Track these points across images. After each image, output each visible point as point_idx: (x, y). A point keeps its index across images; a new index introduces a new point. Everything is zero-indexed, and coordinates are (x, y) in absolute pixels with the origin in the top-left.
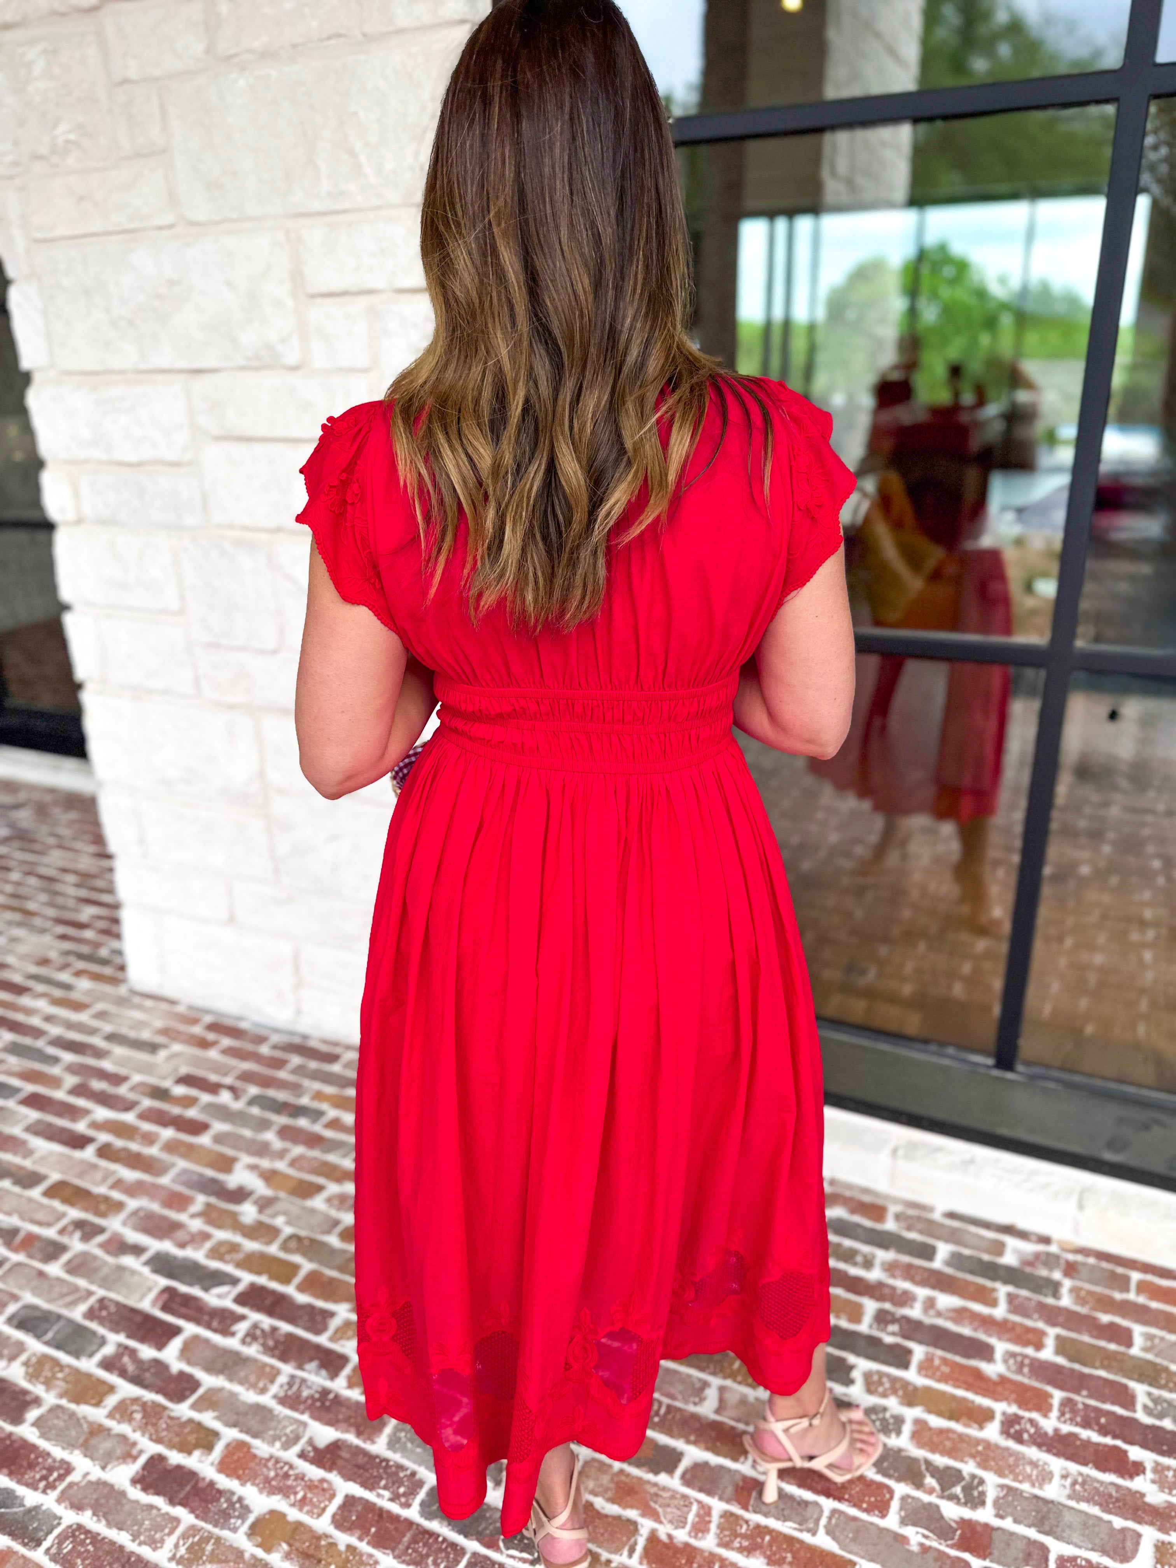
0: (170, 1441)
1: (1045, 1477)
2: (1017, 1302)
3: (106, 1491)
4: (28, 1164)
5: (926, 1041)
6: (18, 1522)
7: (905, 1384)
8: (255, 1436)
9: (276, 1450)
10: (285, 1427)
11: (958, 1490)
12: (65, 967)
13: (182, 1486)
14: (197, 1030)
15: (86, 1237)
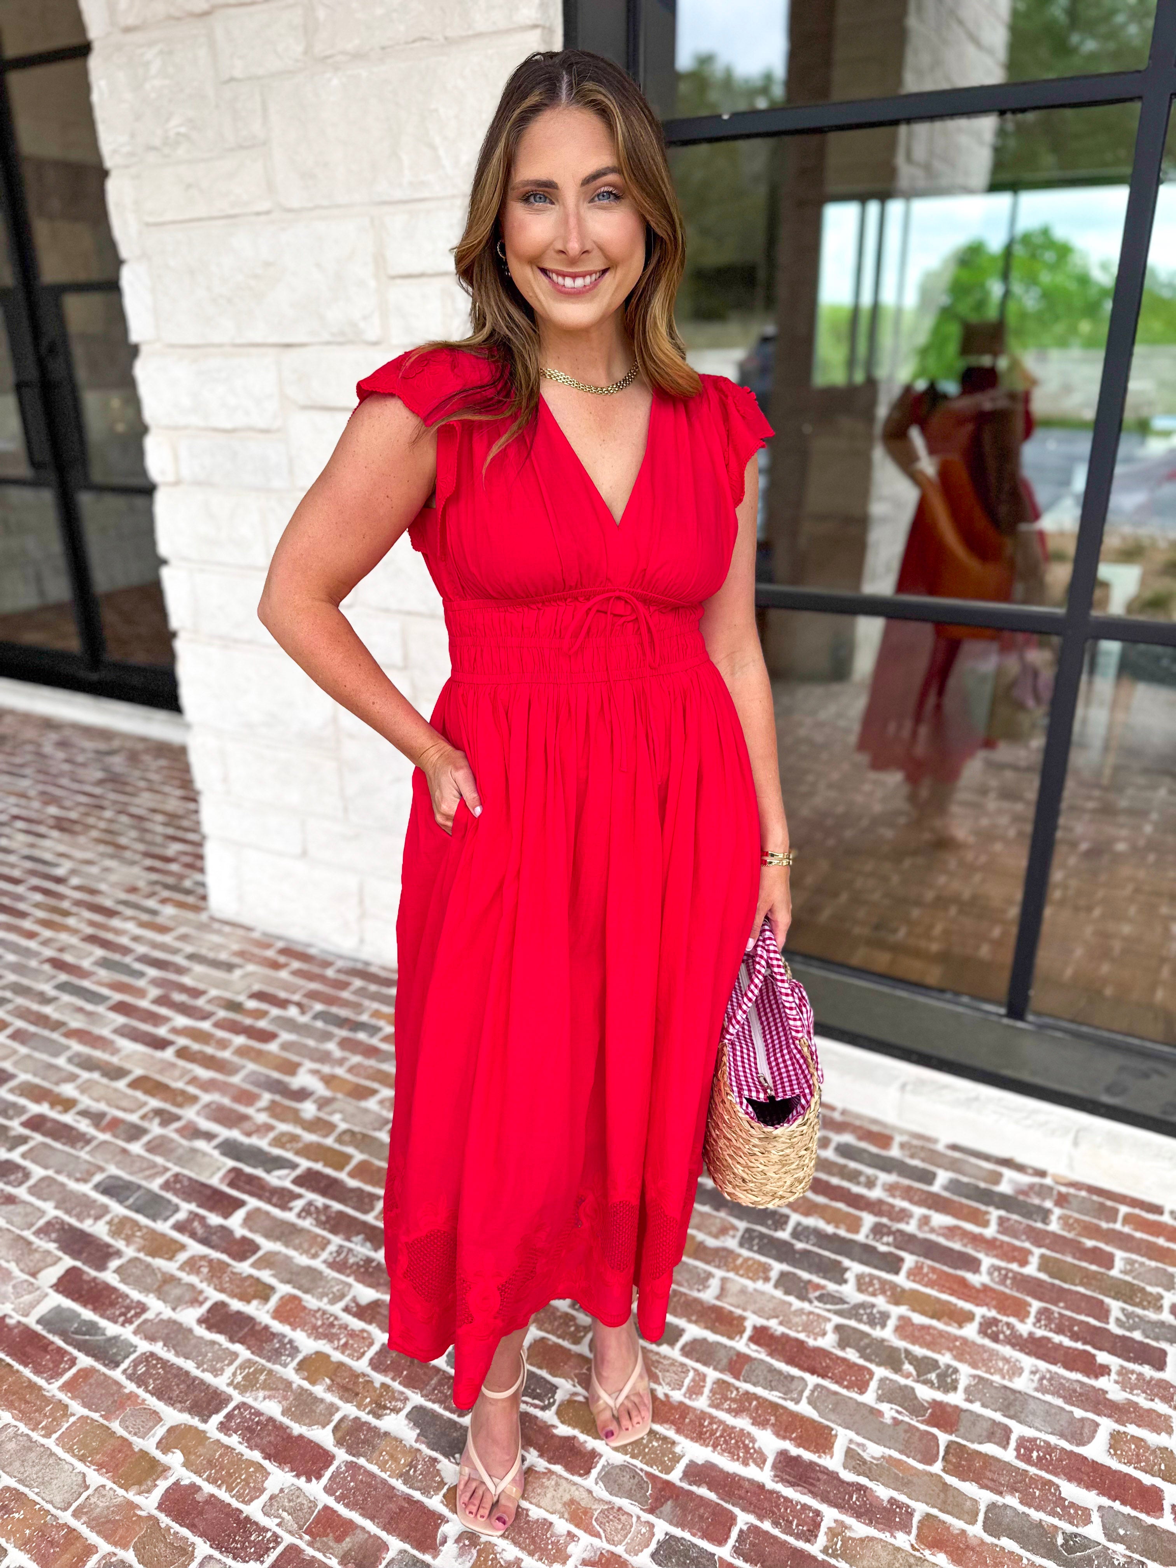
0: (232, 1291)
1: (1016, 1371)
2: (1006, 1225)
3: (175, 1328)
4: (115, 1060)
5: (942, 991)
6: (100, 1347)
7: (894, 1286)
8: (306, 1292)
9: (324, 1304)
10: (332, 1287)
11: (933, 1376)
12: (151, 895)
13: (241, 1328)
14: (270, 953)
15: (164, 1123)
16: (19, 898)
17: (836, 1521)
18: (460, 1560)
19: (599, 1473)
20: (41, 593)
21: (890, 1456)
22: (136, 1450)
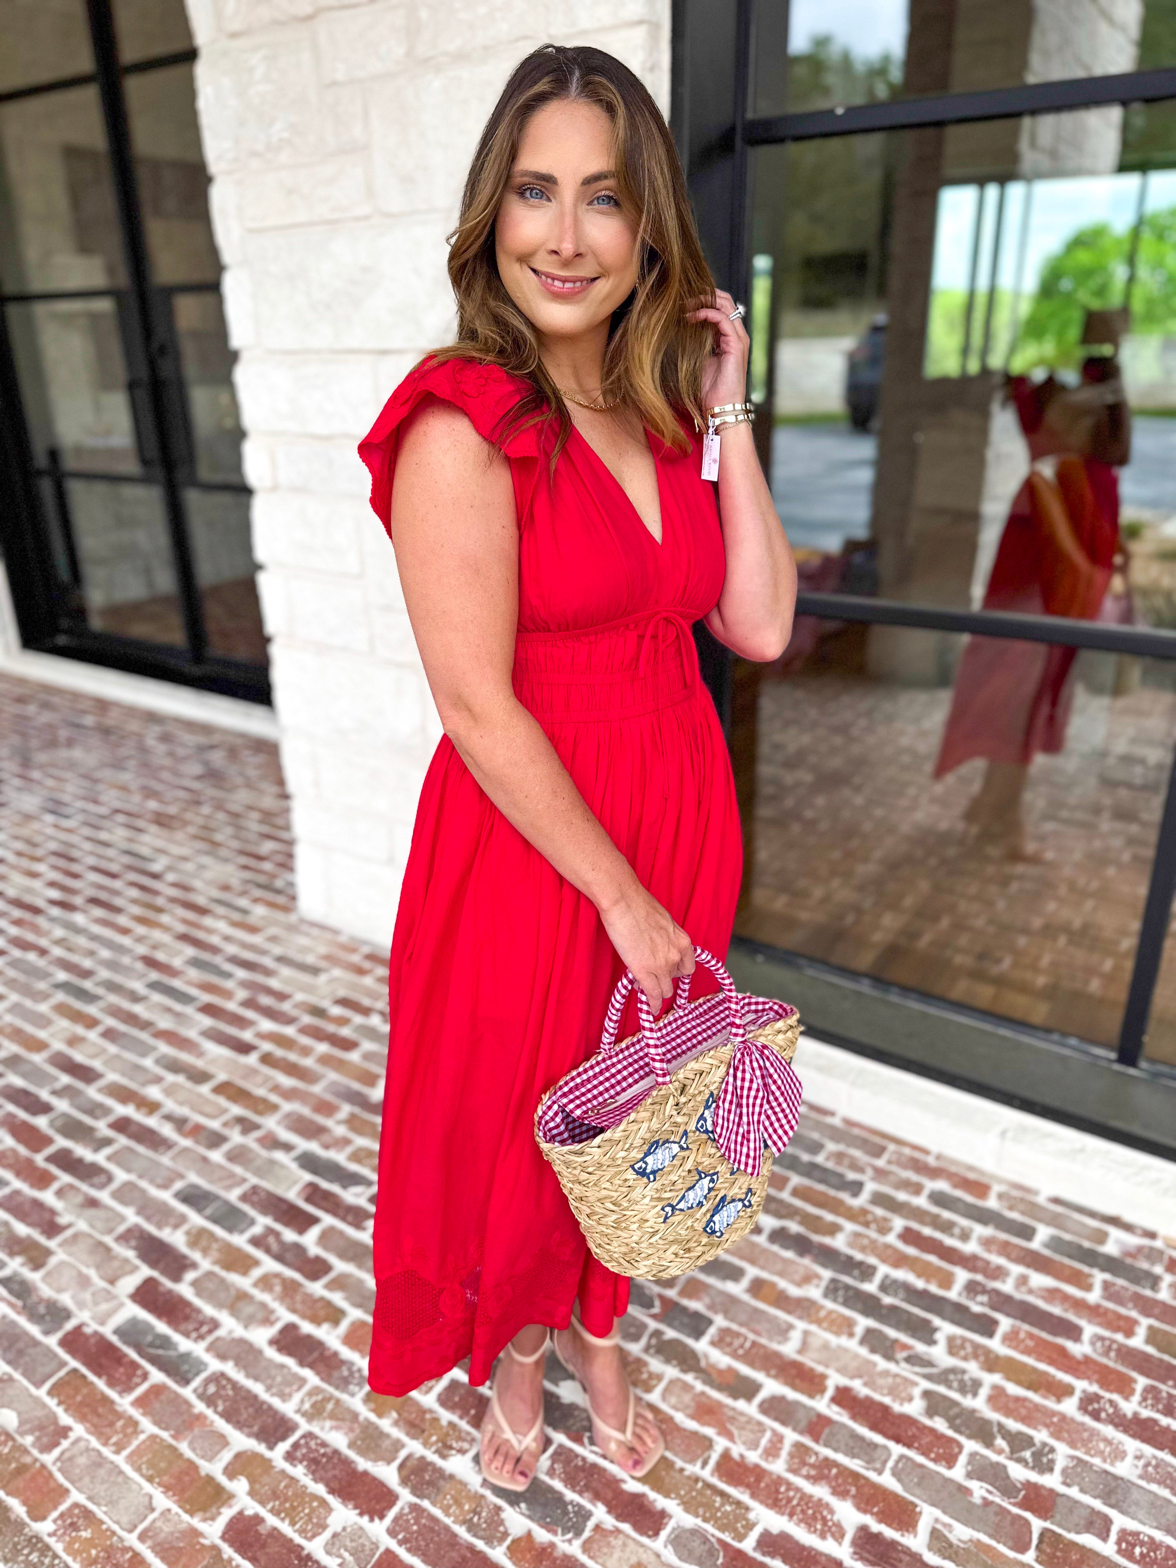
0: (303, 1312)
1: (1119, 1454)
2: (1112, 1289)
3: (246, 1348)
4: (199, 1063)
6: (171, 1363)
7: (987, 1352)
11: (1027, 1454)
12: (243, 894)
13: (311, 1351)
14: (356, 959)
15: (245, 1131)
16: (119, 894)
19: (669, 1536)
21: (979, 1541)
22: (203, 1474)
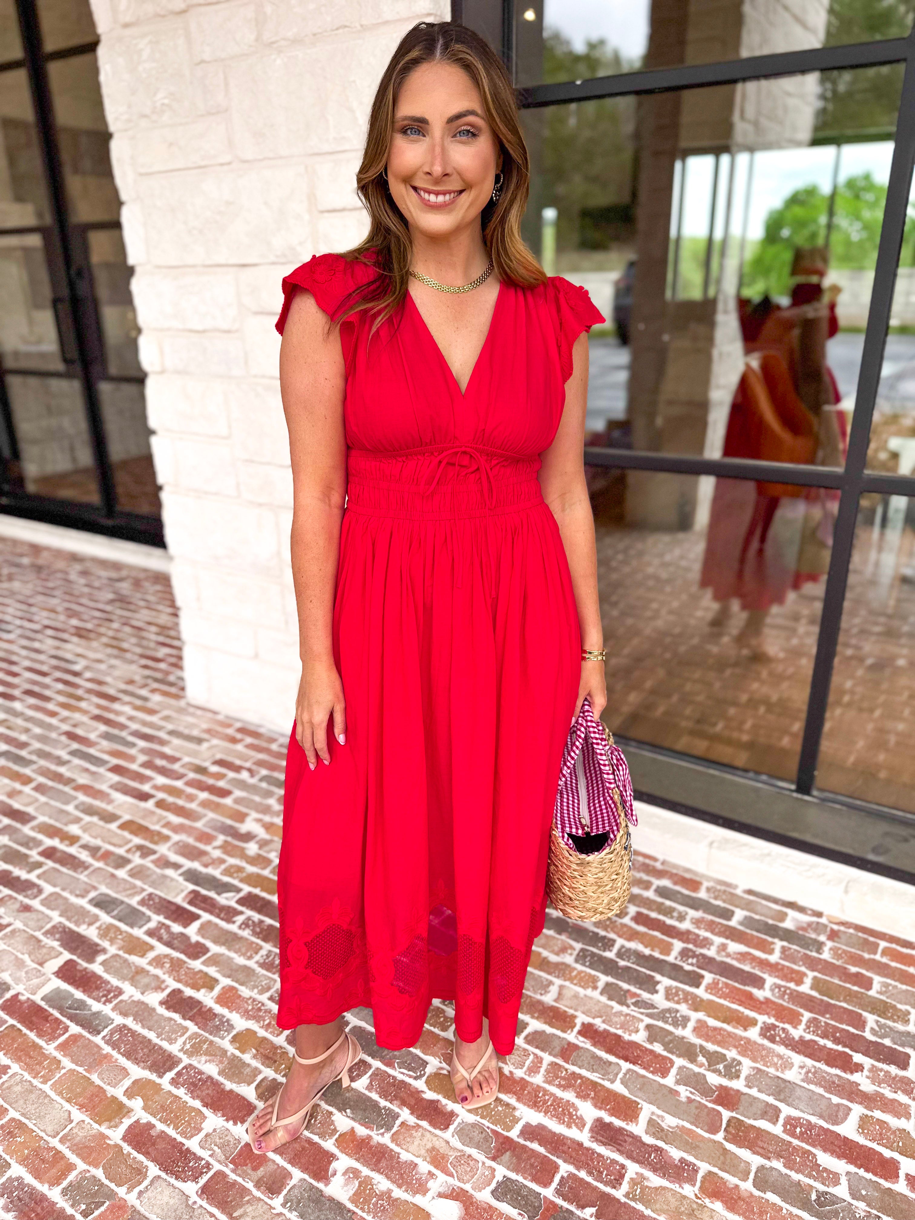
0: (186, 982)
1: (787, 1065)
3: (143, 1007)
4: (110, 808)
5: (746, 770)
6: (86, 1019)
7: (695, 997)
8: (242, 984)
9: (254, 994)
10: (261, 981)
11: (721, 1067)
12: (145, 686)
13: (191, 1009)
14: (230, 731)
15: (144, 855)
16: (47, 687)
17: (637, 1173)
18: (345, 1188)
19: (455, 1129)
20: (74, 460)
21: (683, 1126)
22: (109, 1095)
